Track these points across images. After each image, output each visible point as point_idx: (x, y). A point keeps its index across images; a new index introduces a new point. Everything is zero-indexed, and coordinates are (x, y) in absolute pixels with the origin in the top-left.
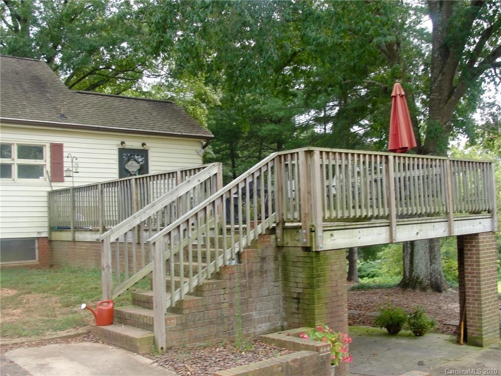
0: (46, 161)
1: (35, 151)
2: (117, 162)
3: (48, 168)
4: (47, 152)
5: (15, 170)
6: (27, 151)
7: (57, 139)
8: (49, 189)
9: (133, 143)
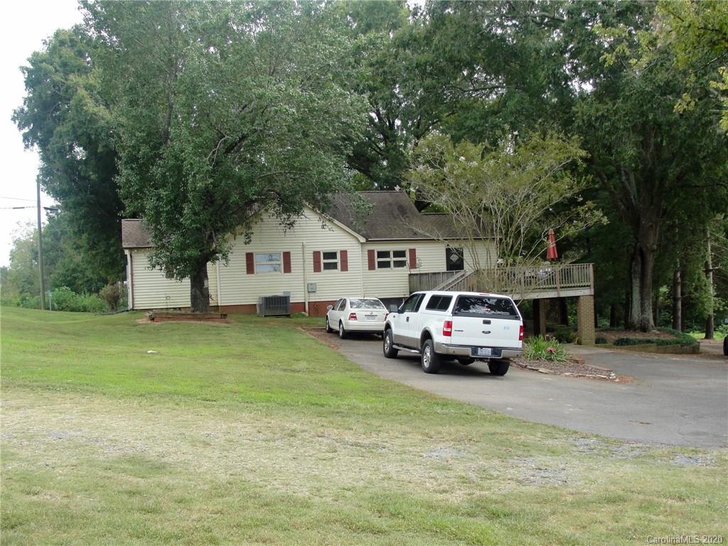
0: (407, 259)
1: (402, 254)
2: (445, 264)
3: (408, 262)
4: (408, 254)
5: (392, 264)
6: (397, 254)
7: (412, 246)
8: (409, 273)
9: (453, 246)
